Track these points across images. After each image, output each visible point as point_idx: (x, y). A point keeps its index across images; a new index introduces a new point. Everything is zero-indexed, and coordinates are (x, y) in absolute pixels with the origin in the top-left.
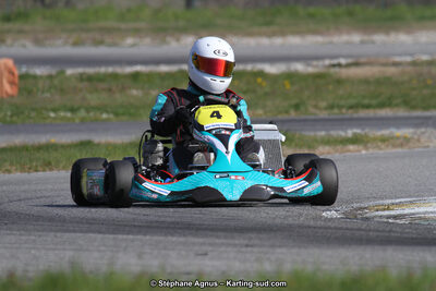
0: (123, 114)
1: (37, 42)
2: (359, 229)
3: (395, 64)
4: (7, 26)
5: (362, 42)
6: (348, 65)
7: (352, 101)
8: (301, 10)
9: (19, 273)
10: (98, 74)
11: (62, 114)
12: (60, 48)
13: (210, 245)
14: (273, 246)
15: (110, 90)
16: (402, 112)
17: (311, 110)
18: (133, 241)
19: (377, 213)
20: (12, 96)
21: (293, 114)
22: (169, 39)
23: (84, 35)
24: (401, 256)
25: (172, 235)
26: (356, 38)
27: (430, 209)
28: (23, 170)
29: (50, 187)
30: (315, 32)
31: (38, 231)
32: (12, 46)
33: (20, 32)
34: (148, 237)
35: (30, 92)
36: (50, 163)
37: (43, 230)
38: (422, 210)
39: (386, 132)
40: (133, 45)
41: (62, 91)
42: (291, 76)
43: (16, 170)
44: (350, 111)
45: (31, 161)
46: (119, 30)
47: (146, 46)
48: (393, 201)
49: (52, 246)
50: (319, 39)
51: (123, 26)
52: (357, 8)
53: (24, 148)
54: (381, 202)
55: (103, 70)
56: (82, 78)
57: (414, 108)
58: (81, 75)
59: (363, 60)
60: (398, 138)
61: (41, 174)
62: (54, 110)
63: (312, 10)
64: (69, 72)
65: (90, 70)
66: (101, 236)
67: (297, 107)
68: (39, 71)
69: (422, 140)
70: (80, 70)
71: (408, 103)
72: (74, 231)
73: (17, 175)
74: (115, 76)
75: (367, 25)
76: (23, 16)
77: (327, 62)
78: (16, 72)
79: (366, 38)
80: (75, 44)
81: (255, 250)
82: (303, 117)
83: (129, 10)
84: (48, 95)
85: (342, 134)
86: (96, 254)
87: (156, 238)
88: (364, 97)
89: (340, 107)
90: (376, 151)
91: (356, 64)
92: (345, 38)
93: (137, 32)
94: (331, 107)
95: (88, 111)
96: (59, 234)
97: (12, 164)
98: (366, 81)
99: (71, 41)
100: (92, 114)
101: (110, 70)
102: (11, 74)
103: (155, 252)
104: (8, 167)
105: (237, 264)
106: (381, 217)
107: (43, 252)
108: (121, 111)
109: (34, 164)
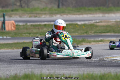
0: (42, 34)
1: (20, 17)
2: (103, 63)
3: (111, 22)
4: (12, 13)
5: (102, 16)
6: (99, 22)
7: (100, 31)
8: (87, 8)
9: (18, 74)
11: (27, 35)
12: (26, 18)
13: (65, 67)
14: (81, 67)
15: (39, 29)
16: (113, 34)
17: (90, 33)
18: (46, 66)
20: (14, 30)
21: (85, 34)
22: (53, 16)
23: (32, 15)
24: (114, 70)
26: (101, 15)
28: (17, 49)
30: (91, 14)
33: (16, 14)
34: (49, 65)
38: (119, 58)
39: (109, 39)
40: (44, 17)
41: (27, 29)
42: (84, 25)
43: (16, 49)
46: (41, 13)
47: (47, 18)
48: (111, 56)
49: (25, 68)
51: (42, 12)
52: (101, 8)
53: (17, 43)
54: (108, 56)
55: (37, 23)
56: (31, 25)
57: (116, 33)
62: (25, 34)
63: (90, 8)
64: (28, 24)
65: (34, 24)
66: (37, 65)
67: (86, 33)
68: (21, 24)
70: (31, 24)
71: (114, 32)
72: (31, 64)
74: (40, 25)
75: (104, 12)
76: (16, 10)
77: (94, 21)
78: (15, 24)
79: (103, 15)
80: (30, 17)
81: (77, 68)
82: (88, 35)
83: (43, 8)
84: (23, 30)
85: (98, 39)
86: (37, 70)
87: (51, 65)
88: (103, 30)
89: (97, 33)
91: (101, 22)
92: (98, 15)
93: (45, 14)
94: (95, 33)
95: (33, 34)
97: (14, 47)
98: (103, 26)
101: (39, 23)
102: (14, 24)
103: (52, 69)
104: (13, 48)
105: (72, 72)
106: (108, 60)
107: (23, 69)
108: (41, 34)
109: (20, 47)
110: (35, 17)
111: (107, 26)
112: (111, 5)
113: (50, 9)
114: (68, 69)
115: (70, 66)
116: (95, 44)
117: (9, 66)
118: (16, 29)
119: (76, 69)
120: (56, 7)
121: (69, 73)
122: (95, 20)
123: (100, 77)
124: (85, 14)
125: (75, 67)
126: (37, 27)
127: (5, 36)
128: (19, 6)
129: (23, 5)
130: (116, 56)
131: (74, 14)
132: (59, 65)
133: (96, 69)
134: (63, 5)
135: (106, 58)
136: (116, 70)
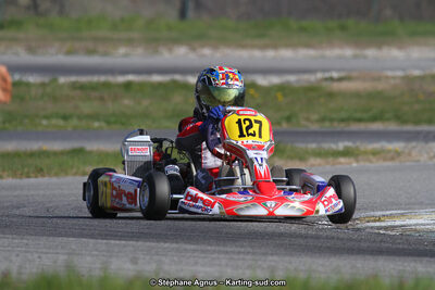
0: (115, 123)
1: (31, 50)
2: (351, 240)
3: (387, 77)
5: (355, 57)
6: (340, 79)
7: (343, 115)
9: (14, 274)
10: (90, 83)
11: (54, 121)
12: (54, 56)
13: (203, 252)
14: (265, 254)
15: (102, 99)
16: (393, 126)
17: (303, 122)
18: (125, 246)
19: (369, 224)
20: (5, 103)
21: (285, 126)
22: (161, 49)
23: (78, 45)
24: (392, 266)
26: (348, 52)
28: (14, 175)
29: (42, 192)
30: (308, 46)
32: (4, 53)
33: (15, 40)
34: (140, 243)
35: (22, 99)
36: (41, 170)
38: (413, 222)
39: (376, 146)
40: (126, 55)
41: (55, 99)
42: (282, 88)
43: (8, 176)
44: (342, 125)
45: (23, 167)
46: (112, 40)
47: (138, 56)
48: (384, 213)
49: (44, 250)
50: (312, 52)
51: (115, 35)
52: (351, 22)
53: (16, 155)
54: (372, 213)
55: (95, 79)
56: (74, 86)
57: (405, 122)
58: (74, 83)
59: (354, 74)
60: (389, 151)
61: (32, 180)
62: (47, 118)
63: (304, 23)
64: (62, 80)
65: (84, 79)
66: (93, 241)
67: (289, 119)
68: (32, 79)
69: (414, 154)
70: (73, 79)
71: (399, 118)
72: (67, 236)
73: (9, 181)
74: (106, 85)
75: (359, 40)
76: (16, 24)
77: (320, 75)
78: (10, 79)
79: (358, 52)
80: (69, 53)
81: (249, 257)
82: (296, 129)
83: (122, 20)
85: (333, 146)
86: (88, 258)
87: (148, 244)
88: (355, 111)
89: (332, 120)
90: (368, 164)
91: (349, 78)
92: (337, 52)
93: (130, 42)
94: (322, 120)
95: (80, 118)
96: (51, 238)
97: (4, 170)
98: (357, 95)
99: (64, 49)
100: (84, 122)
101: (103, 78)
103: (148, 257)
105: (229, 270)
106: (372, 227)
107: (36, 255)
108: (113, 119)
109: (26, 170)
110: (90, 52)
111: (373, 96)
112: (388, 12)
114: (213, 259)
115: (222, 248)
116: (320, 165)
118: (14, 97)
119: (243, 259)
120: (173, 13)
121: (217, 275)
122: (324, 70)
124: (287, 46)
125: (239, 253)
126: (96, 94)
128: (28, 8)
129: (44, 5)
130: (402, 215)
131: (243, 47)
132: (177, 243)
134: (199, 6)
135: (362, 220)
136: (401, 268)
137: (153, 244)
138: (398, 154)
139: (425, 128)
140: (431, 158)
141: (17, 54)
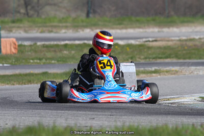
0: (60, 61)
1: (26, 31)
2: (157, 108)
3: (172, 41)
4: (13, 25)
5: (159, 32)
6: (153, 41)
7: (154, 56)
8: (133, 18)
9: (17, 126)
10: (50, 45)
11: (35, 61)
12: (35, 34)
13: (96, 115)
14: (121, 115)
15: (55, 51)
16: (175, 60)
17: (138, 59)
18: (64, 113)
19: (164, 102)
20: (15, 54)
22: (79, 30)
23: (45, 29)
24: (173, 119)
25: (80, 111)
26: (156, 30)
27: (186, 100)
28: (19, 84)
29: (30, 91)
30: (139, 28)
31: (25, 109)
32: (15, 33)
33: (19, 27)
34: (70, 112)
36: (30, 81)
37: (27, 109)
38: (182, 100)
39: (168, 68)
40: (65, 33)
41: (35, 52)
42: (129, 46)
43: (17, 84)
44: (154, 60)
45: (23, 80)
46: (59, 26)
47: (70, 33)
48: (171, 97)
49: (31, 115)
50: (141, 30)
51: (61, 25)
52: (157, 18)
53: (20, 75)
54: (166, 97)
55: (52, 43)
56: (44, 46)
57: (179, 58)
58: (44, 45)
59: (158, 39)
60: (173, 71)
61: (26, 86)
62: (33, 59)
63: (138, 18)
64: (39, 43)
65: (47, 43)
66: (51, 111)
67: (132, 58)
68: (27, 43)
69: (183, 72)
70: (43, 43)
71: (177, 57)
73: (17, 86)
74: (57, 46)
75: (160, 24)
76: (20, 21)
77: (144, 40)
78: (17, 44)
79: (160, 30)
80: (41, 32)
81: (114, 117)
83: (63, 18)
84: (30, 53)
85: (150, 69)
86: (49, 119)
87: (73, 112)
88: (159, 54)
89: (149, 58)
90: (164, 76)
91: (156, 41)
93: (66, 27)
94: (146, 58)
95: (46, 60)
96: (34, 110)
97: (15, 82)
98: (160, 48)
99: (39, 31)
100: (48, 61)
101: (55, 43)
102: (15, 44)
103: (73, 118)
104: (13, 83)
105: (107, 123)
106: (166, 103)
107: (27, 118)
108: (59, 59)
110: (50, 32)
111: (166, 48)
112: (172, 13)
113: (74, 19)
114: (100, 118)
115: (104, 113)
117: (4, 112)
118: (19, 51)
119: (112, 118)
120: (84, 15)
121: (101, 124)
122: (146, 38)
123: (149, 131)
124: (131, 28)
126: (53, 49)
127: (1, 63)
128: (24, 14)
129: (31, 12)
130: (178, 97)
132: (85, 111)
133: (144, 118)
134: (95, 12)
135: (162, 100)
136: (177, 120)
137: (75, 112)
138: (177, 72)
139: (188, 61)
140: (190, 73)
141: (20, 33)
